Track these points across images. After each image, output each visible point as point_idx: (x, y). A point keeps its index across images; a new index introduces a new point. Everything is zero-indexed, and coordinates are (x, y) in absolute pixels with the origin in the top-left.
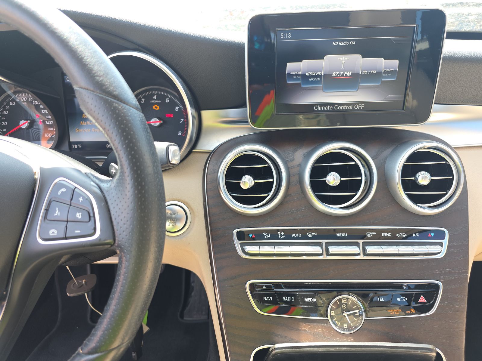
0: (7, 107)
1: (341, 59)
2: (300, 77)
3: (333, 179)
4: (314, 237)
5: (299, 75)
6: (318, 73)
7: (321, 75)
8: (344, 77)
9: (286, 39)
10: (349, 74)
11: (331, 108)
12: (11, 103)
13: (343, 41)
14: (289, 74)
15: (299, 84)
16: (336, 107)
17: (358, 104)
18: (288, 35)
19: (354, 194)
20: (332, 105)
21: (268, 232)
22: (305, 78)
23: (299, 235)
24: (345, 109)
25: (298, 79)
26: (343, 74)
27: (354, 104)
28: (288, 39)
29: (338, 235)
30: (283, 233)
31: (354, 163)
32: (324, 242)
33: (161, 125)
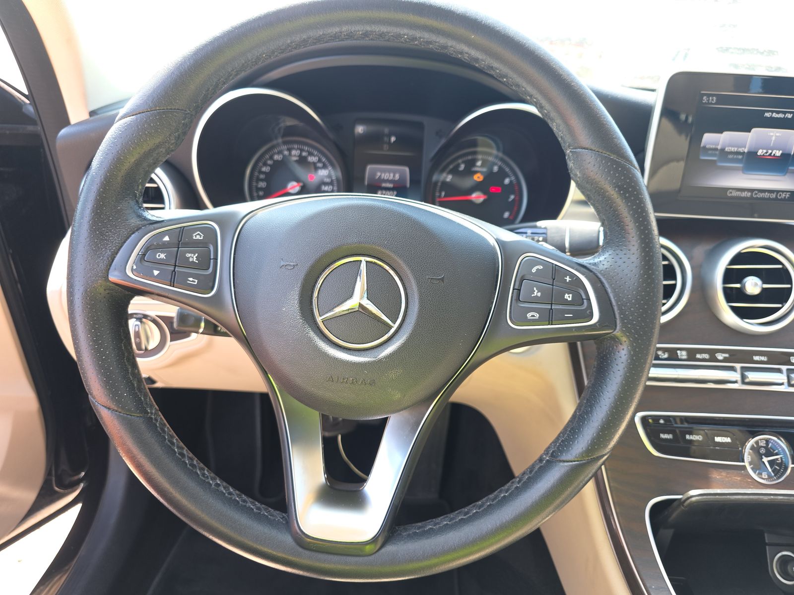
0: (270, 162)
1: (772, 134)
2: (717, 152)
3: (753, 285)
4: (725, 360)
5: (716, 149)
6: (741, 150)
7: (744, 152)
8: (771, 156)
9: (709, 103)
10: (778, 153)
11: (749, 194)
12: (276, 157)
13: (778, 112)
14: (704, 147)
15: (714, 161)
16: (756, 194)
17: (783, 192)
18: (713, 100)
19: (780, 306)
20: (751, 190)
21: (665, 350)
22: (723, 153)
23: (706, 356)
24: (766, 197)
25: (714, 155)
26: (771, 153)
27: (778, 192)
28: (712, 104)
29: (756, 358)
30: (684, 353)
31: (780, 266)
32: (738, 366)
33: (485, 201)
